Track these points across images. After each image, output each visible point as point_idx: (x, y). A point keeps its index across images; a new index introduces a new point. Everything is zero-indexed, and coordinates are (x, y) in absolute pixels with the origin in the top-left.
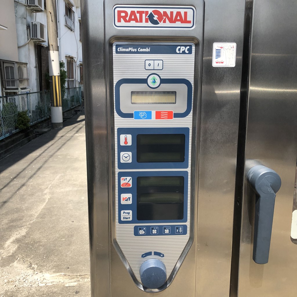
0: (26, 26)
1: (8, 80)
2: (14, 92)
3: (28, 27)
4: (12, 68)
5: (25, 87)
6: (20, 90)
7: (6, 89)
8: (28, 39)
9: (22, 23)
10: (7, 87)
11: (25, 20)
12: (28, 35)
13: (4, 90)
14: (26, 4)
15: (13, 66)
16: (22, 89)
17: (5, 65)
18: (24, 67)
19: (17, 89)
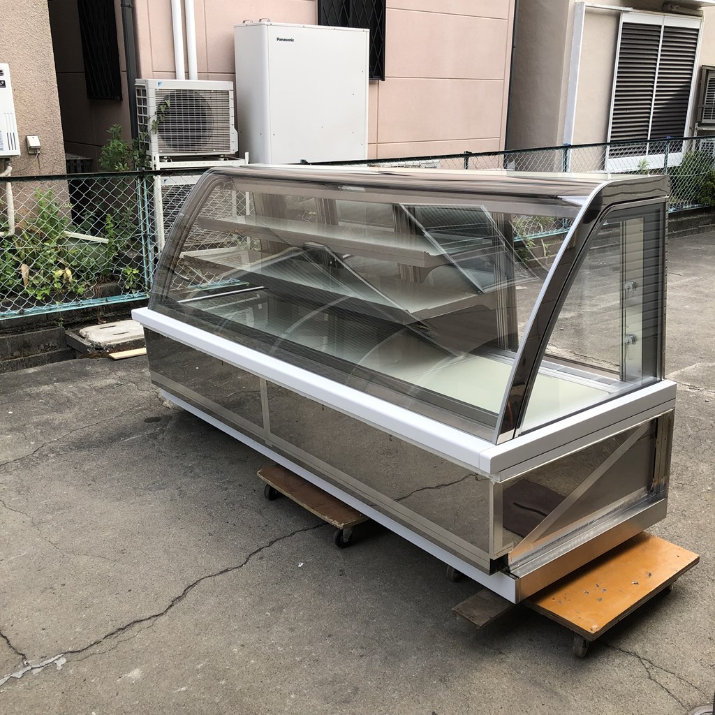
1: (708, 106)
10: (704, 121)
13: (696, 127)
17: (711, 77)
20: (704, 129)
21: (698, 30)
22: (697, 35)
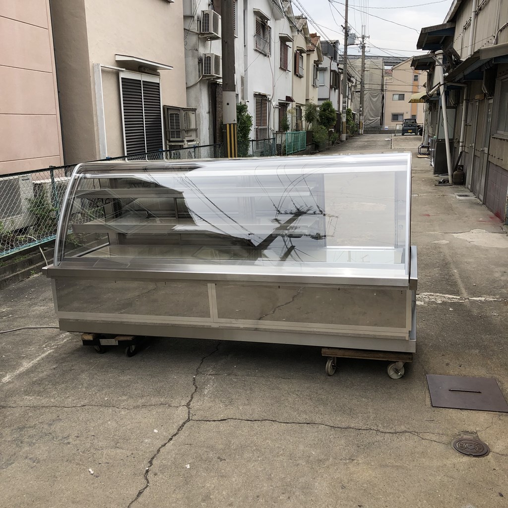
0: (197, 60)
1: (172, 130)
2: (180, 145)
3: (200, 61)
4: (177, 115)
5: (192, 139)
6: (186, 142)
7: (170, 141)
8: (200, 77)
9: (193, 56)
10: (171, 139)
11: (196, 52)
12: (199, 72)
13: (167, 143)
14: (198, 32)
15: (179, 114)
16: (189, 141)
17: (170, 112)
18: (193, 113)
19: (183, 141)
20: (173, 144)
21: (159, 84)
22: (159, 87)
